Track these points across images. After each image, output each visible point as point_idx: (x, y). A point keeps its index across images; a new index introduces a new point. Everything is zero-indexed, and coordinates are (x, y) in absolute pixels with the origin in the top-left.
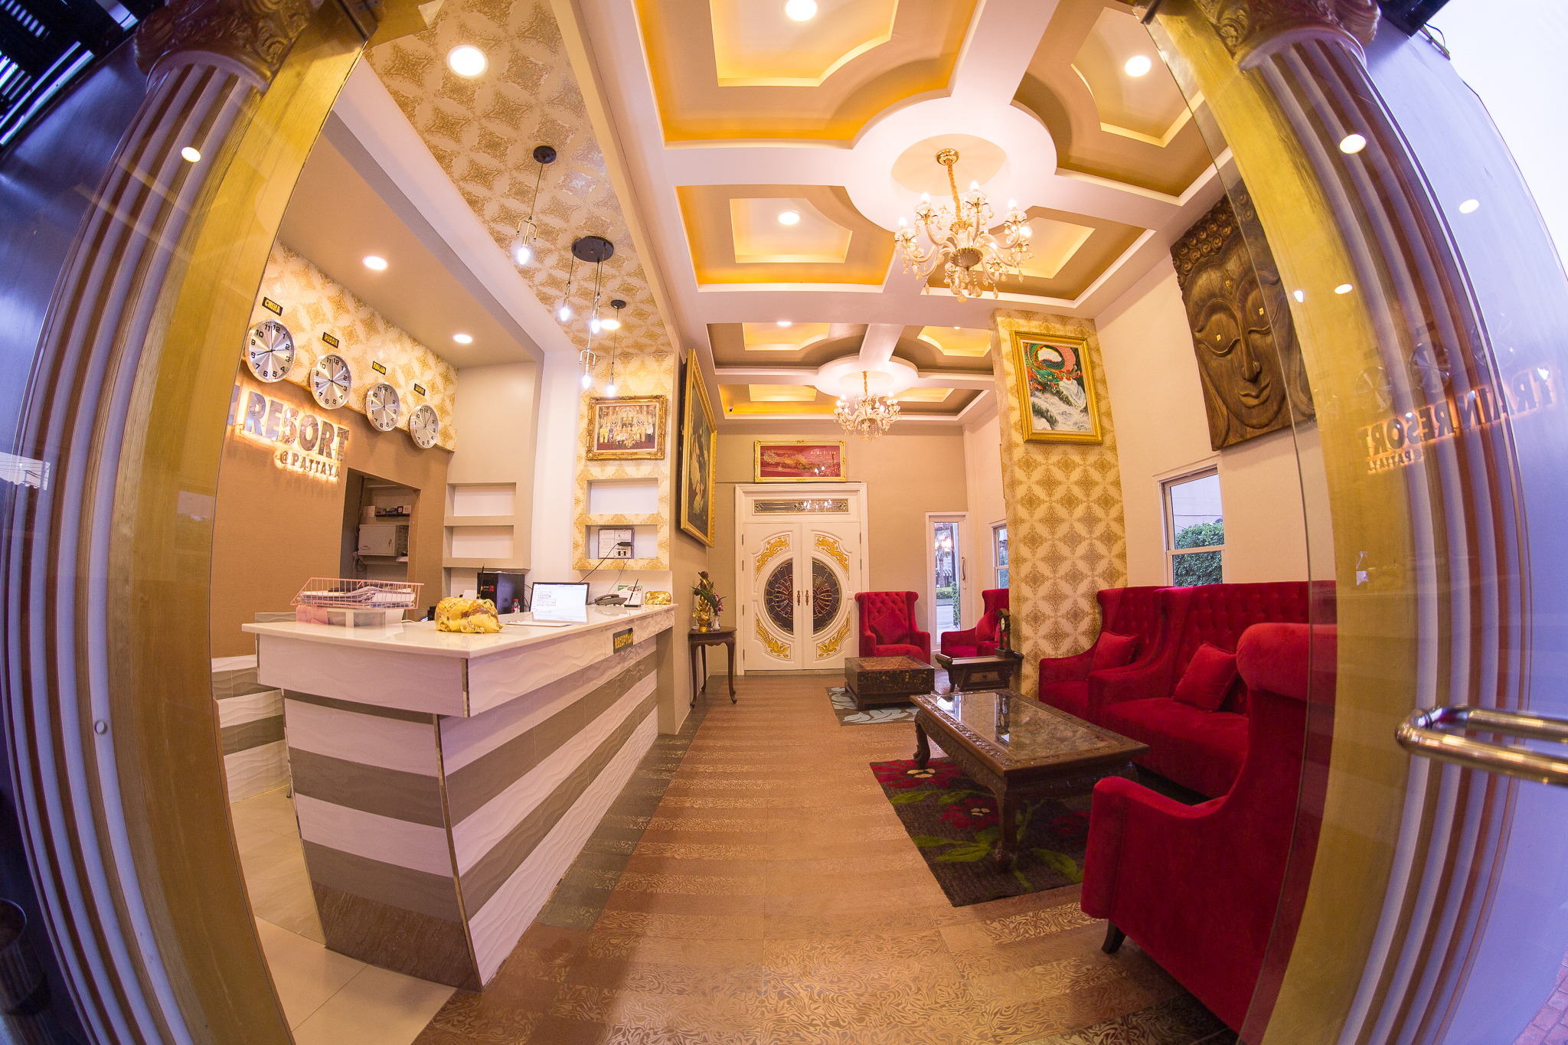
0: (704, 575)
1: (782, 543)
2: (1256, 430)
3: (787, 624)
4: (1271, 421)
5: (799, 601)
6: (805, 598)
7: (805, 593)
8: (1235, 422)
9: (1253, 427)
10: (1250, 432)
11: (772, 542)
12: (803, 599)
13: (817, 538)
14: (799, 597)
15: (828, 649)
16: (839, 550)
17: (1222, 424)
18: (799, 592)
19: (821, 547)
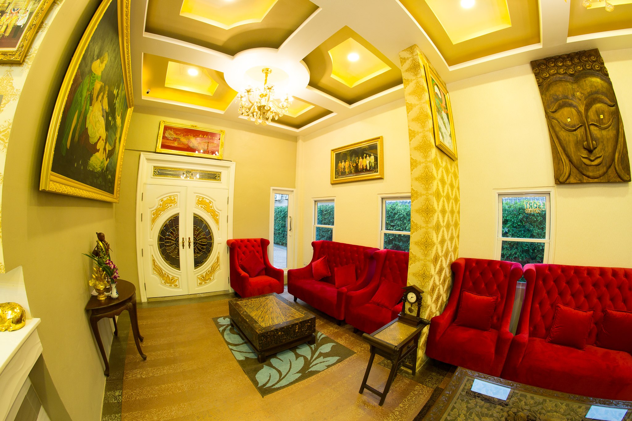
0: (101, 237)
1: (171, 201)
2: (590, 179)
3: (174, 261)
4: (600, 176)
5: (183, 246)
6: (188, 243)
7: (188, 240)
8: (574, 170)
9: (588, 177)
10: (585, 179)
11: (165, 199)
12: (186, 244)
13: (197, 199)
14: (183, 243)
15: (205, 279)
16: (213, 208)
17: (567, 170)
18: (183, 239)
19: (200, 206)
